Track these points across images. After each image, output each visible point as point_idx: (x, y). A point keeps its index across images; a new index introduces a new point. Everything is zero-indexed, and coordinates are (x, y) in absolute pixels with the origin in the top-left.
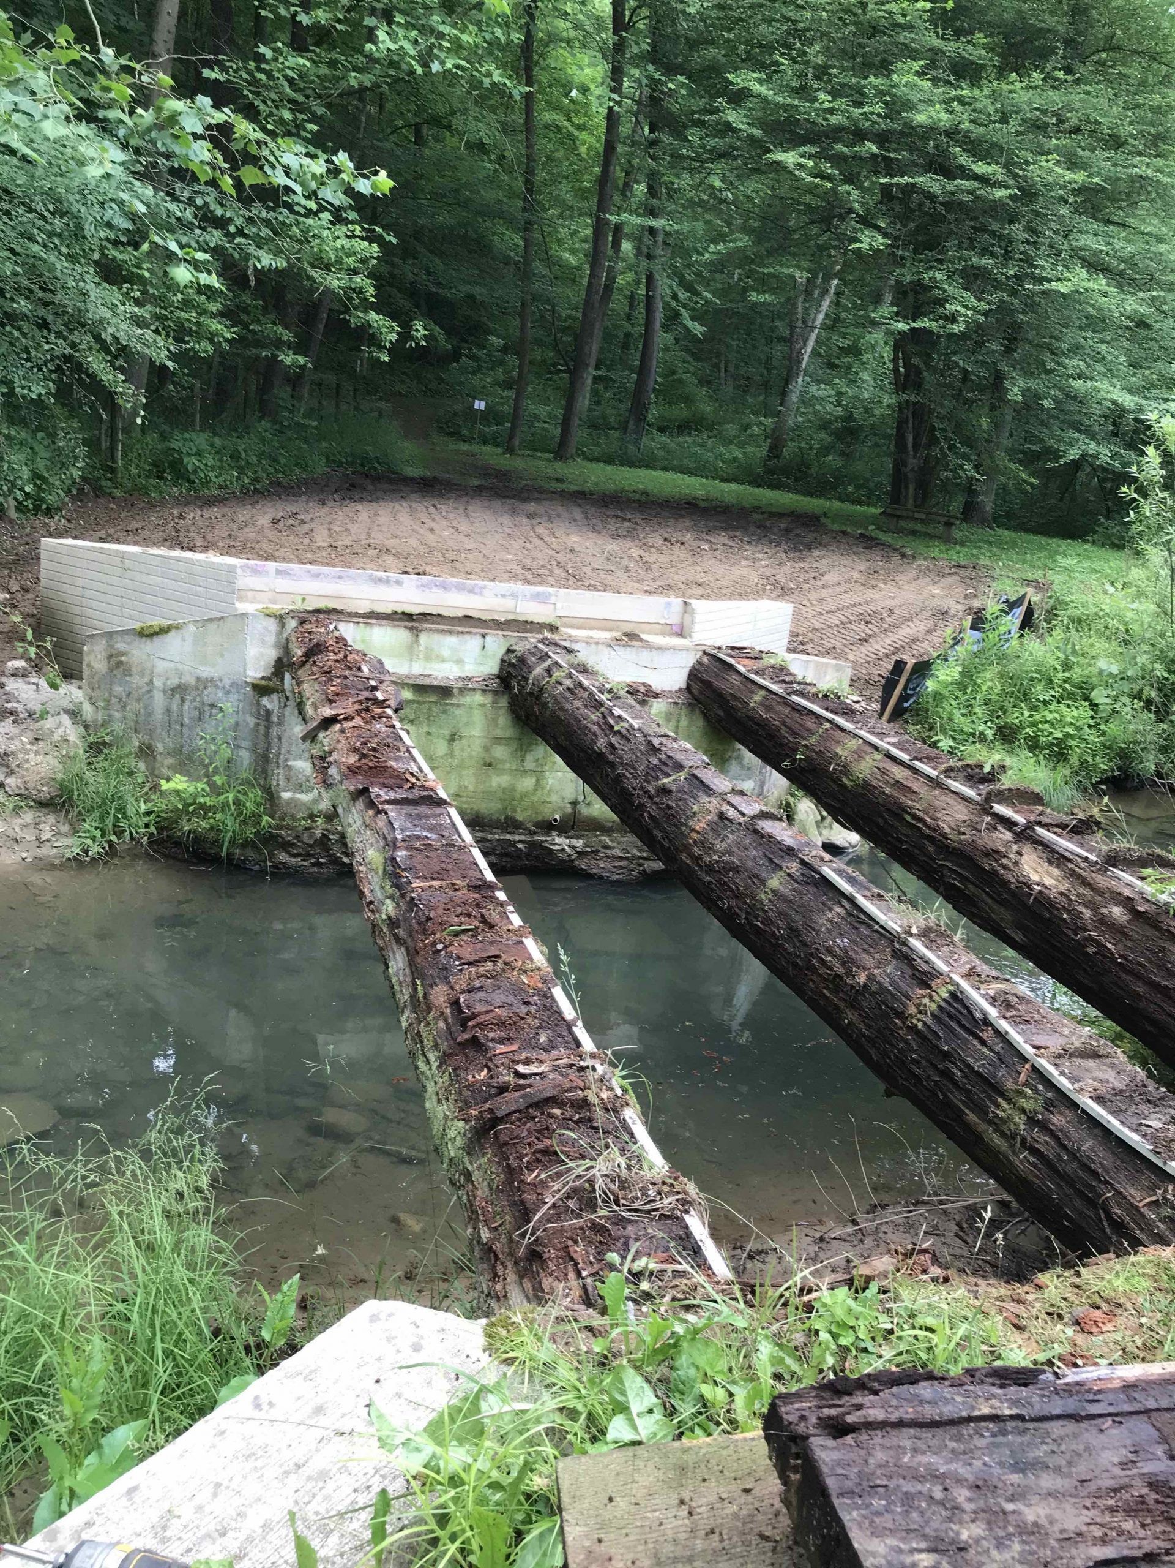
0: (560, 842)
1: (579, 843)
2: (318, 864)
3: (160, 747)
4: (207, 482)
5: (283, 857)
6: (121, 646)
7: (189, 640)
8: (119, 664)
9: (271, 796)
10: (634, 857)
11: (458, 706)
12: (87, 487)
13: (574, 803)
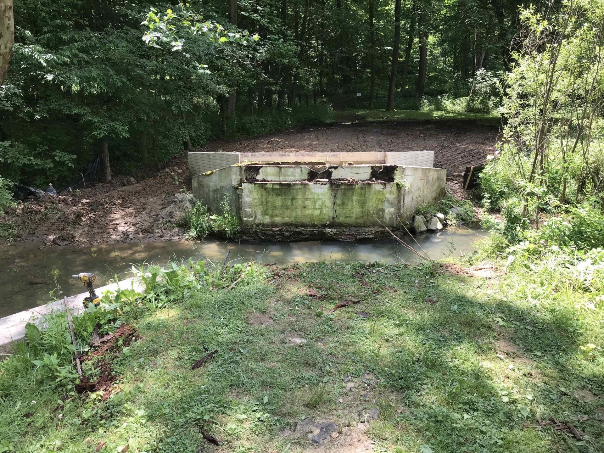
0: (328, 230)
1: (334, 231)
2: (255, 239)
3: (213, 208)
4: (254, 133)
5: (245, 237)
6: (201, 179)
7: (218, 176)
8: (201, 184)
9: (241, 220)
10: (353, 235)
11: (293, 189)
12: (215, 138)
13: (333, 218)
